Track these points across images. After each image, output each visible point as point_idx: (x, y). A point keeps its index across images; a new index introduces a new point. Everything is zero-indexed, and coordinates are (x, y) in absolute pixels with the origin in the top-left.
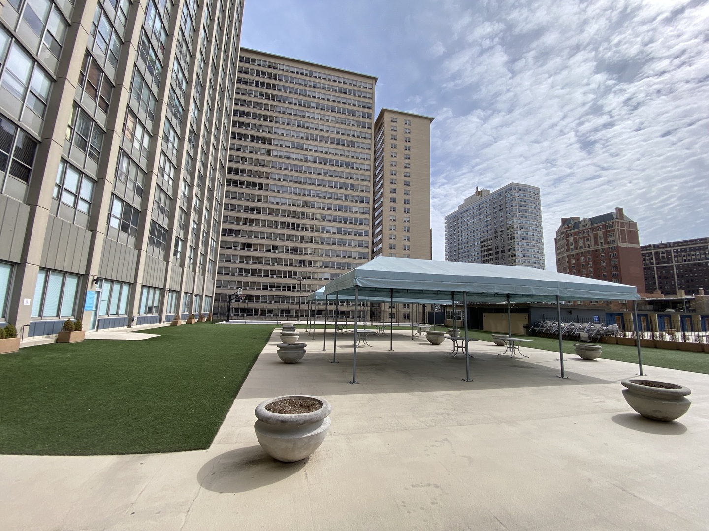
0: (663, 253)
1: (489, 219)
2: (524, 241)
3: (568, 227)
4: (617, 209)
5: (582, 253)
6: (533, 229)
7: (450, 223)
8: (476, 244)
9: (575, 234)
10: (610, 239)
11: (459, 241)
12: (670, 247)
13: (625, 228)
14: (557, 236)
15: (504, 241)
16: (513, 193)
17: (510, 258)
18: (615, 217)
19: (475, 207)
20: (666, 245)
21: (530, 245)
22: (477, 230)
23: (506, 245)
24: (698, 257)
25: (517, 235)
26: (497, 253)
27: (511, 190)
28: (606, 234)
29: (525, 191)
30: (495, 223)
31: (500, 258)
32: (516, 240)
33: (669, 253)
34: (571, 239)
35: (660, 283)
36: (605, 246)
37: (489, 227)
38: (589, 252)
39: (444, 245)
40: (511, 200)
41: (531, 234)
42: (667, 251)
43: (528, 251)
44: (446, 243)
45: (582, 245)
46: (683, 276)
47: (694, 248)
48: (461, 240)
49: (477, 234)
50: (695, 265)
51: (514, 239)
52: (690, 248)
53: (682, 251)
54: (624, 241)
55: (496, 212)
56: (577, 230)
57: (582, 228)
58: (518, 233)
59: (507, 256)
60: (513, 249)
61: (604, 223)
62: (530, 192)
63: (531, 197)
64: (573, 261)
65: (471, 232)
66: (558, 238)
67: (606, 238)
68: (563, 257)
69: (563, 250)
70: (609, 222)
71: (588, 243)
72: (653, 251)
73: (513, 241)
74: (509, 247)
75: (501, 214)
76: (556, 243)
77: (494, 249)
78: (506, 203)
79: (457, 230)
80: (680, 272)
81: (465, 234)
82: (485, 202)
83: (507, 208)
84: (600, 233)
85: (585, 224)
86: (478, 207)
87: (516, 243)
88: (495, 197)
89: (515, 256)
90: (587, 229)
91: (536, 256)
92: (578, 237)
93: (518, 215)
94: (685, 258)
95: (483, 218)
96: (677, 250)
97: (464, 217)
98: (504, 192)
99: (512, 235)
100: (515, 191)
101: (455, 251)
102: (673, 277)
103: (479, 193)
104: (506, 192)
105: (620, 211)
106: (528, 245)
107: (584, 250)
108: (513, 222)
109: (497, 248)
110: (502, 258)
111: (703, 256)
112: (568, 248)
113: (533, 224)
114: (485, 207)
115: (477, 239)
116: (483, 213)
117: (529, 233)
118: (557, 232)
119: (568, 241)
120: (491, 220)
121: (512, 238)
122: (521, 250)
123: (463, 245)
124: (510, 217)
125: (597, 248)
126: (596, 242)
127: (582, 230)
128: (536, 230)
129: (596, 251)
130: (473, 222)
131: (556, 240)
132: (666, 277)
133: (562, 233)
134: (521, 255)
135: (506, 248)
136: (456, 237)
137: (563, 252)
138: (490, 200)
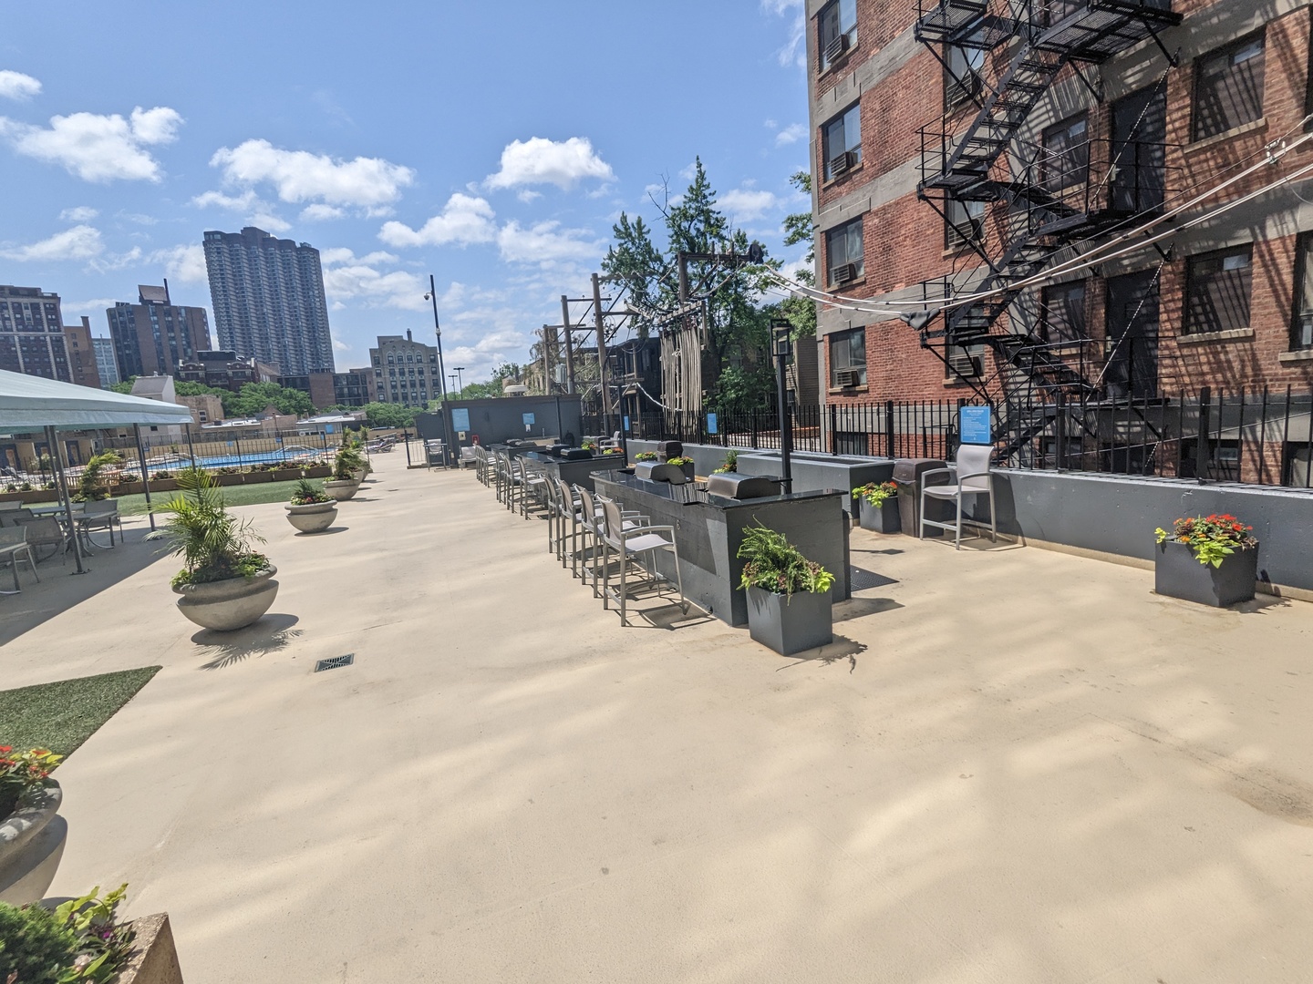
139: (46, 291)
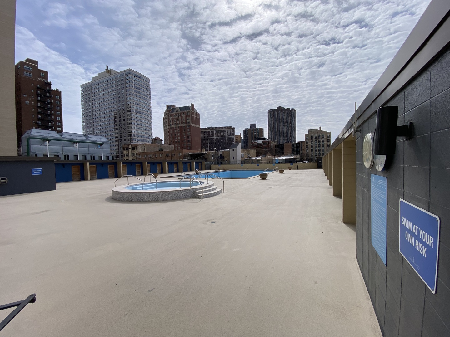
0: (211, 132)
1: (115, 94)
2: (138, 114)
3: (169, 111)
4: (191, 104)
5: (175, 127)
6: (145, 107)
7: (86, 91)
8: (106, 112)
9: (172, 115)
10: (188, 121)
11: (93, 108)
12: (214, 129)
13: (195, 116)
14: (164, 116)
15: (124, 112)
16: (130, 76)
17: (129, 125)
18: (190, 109)
19: (104, 82)
20: (213, 128)
21: (142, 118)
22: (106, 100)
23: (126, 116)
24: (223, 135)
25: (133, 109)
26: (120, 120)
27: (129, 74)
28: (186, 117)
29: (139, 78)
30: (119, 98)
31: (122, 124)
32: (132, 112)
33: (213, 132)
34: (170, 118)
35: (209, 146)
36: (185, 125)
37: (115, 100)
38: (178, 127)
39: (81, 110)
40: (129, 82)
41: (143, 110)
42: (213, 131)
43: (141, 121)
44: (82, 108)
45: (175, 122)
46: (217, 144)
47: (222, 131)
48: (94, 107)
49: (106, 104)
50: (221, 138)
51: (131, 111)
52: (220, 131)
53: (218, 132)
54: (194, 123)
55: (119, 89)
56: (173, 113)
57: (176, 112)
58: (134, 108)
59: (126, 124)
60: (130, 119)
61: (185, 111)
62: (144, 80)
63: (144, 84)
64: (171, 132)
65: (102, 102)
66: (165, 117)
67: (186, 120)
68: (167, 129)
69: (166, 124)
70: (188, 111)
71: (178, 122)
72: (208, 131)
73: (130, 113)
74: (128, 117)
75: (123, 91)
76: (164, 120)
77: (118, 117)
78: (126, 83)
79: (91, 98)
80: (216, 141)
81: (97, 103)
82: (112, 79)
83: (126, 87)
84: (184, 116)
85: (177, 110)
86: (107, 82)
87: (132, 115)
88: (118, 77)
89: (131, 124)
90: (178, 113)
91: (147, 126)
92: (173, 117)
93: (134, 94)
94: (218, 135)
95: (111, 92)
96: (216, 131)
97: (96, 88)
98: (125, 75)
99: (130, 109)
100: (132, 76)
101: (90, 116)
102: (214, 144)
103: (108, 71)
104: (126, 75)
105: (193, 105)
106: (141, 117)
107: (177, 126)
108: (130, 99)
109: (120, 117)
110: (124, 125)
111: (224, 135)
112: (169, 123)
113: (144, 103)
114: (112, 83)
115: (107, 108)
116: (111, 88)
117: (142, 109)
118: (164, 113)
119: (169, 119)
120: (116, 94)
121: (130, 111)
122: (136, 120)
123: (97, 111)
124: (128, 95)
125: (183, 125)
126: (182, 122)
127: (176, 114)
128: (147, 108)
129: (182, 127)
130: (104, 93)
131: (164, 118)
132: (212, 144)
133: (167, 114)
134: (136, 124)
135: (126, 118)
136: (90, 104)
137: (167, 126)
138: (115, 78)
139: (233, 127)
